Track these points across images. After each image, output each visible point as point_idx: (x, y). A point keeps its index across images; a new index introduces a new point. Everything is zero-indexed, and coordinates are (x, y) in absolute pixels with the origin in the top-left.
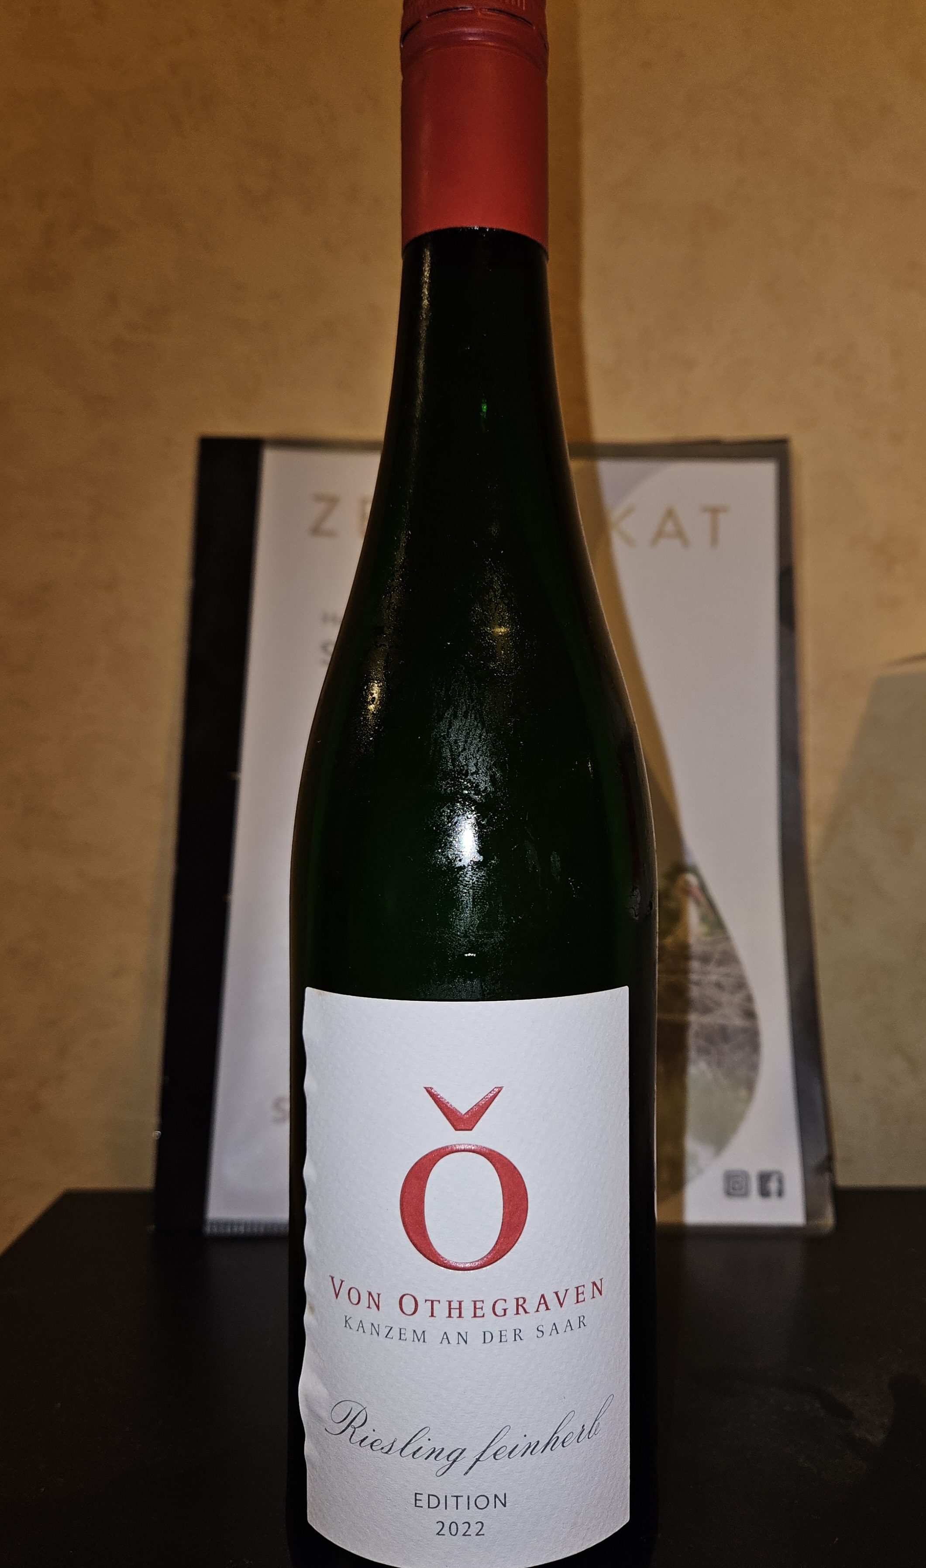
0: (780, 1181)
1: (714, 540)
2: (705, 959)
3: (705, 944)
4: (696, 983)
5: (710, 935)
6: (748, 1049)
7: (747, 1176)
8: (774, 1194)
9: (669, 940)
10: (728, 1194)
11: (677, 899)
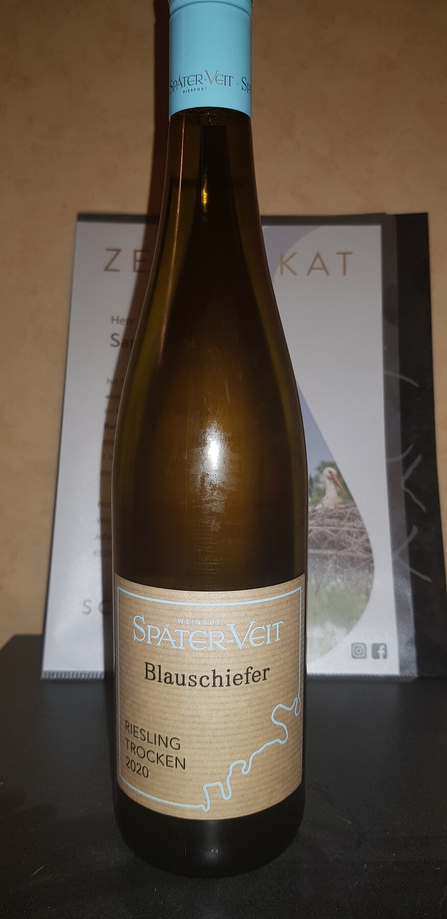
0: (385, 650)
1: (345, 272)
2: (341, 517)
3: (342, 508)
4: (335, 532)
5: (344, 503)
6: (367, 571)
7: (365, 645)
8: (381, 657)
9: (318, 507)
10: (354, 657)
11: (324, 483)
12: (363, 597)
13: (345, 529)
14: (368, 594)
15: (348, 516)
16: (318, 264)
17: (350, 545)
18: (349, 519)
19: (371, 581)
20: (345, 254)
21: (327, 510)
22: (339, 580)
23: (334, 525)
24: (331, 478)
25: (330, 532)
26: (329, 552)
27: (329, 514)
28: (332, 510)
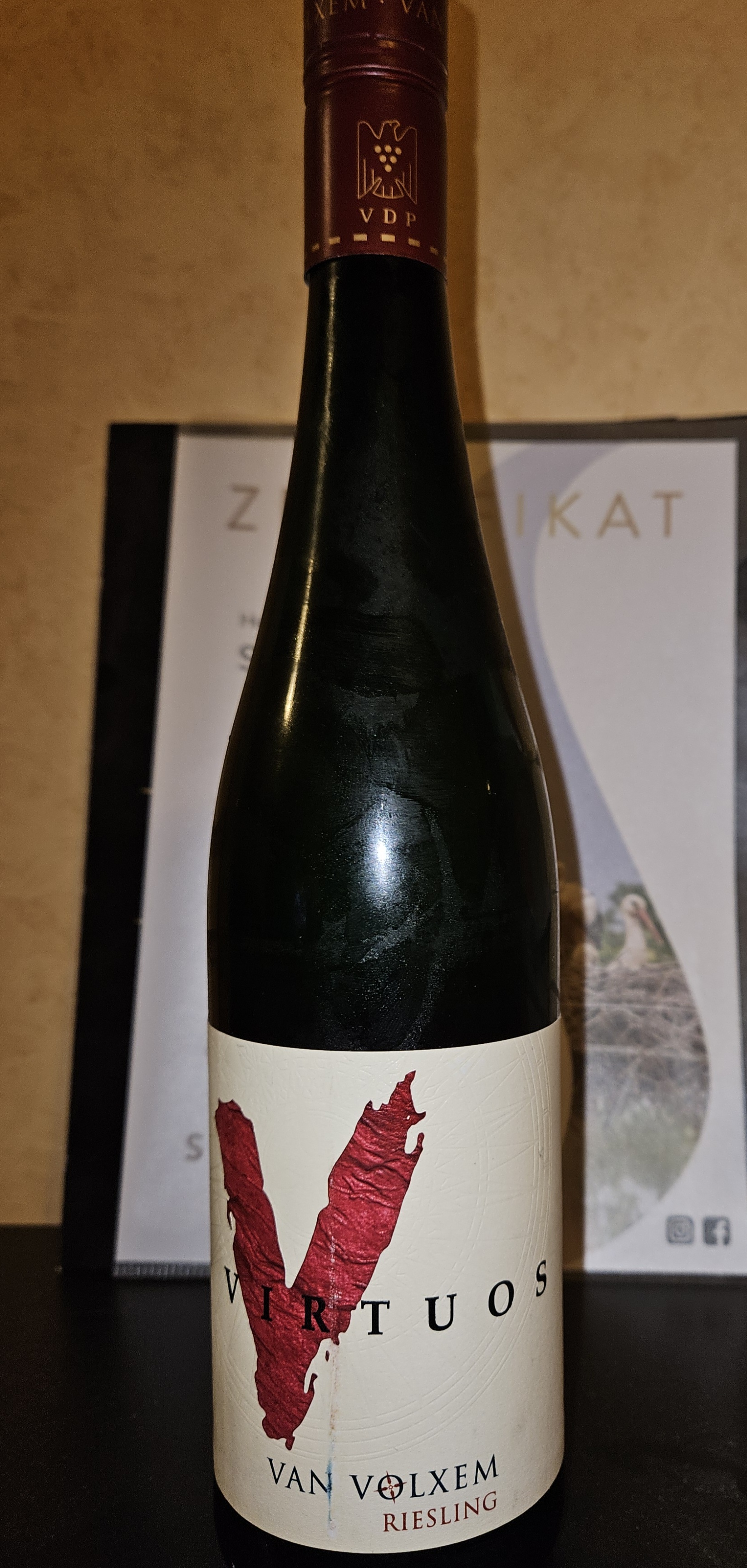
0: (727, 1228)
1: (667, 531)
2: (651, 987)
3: (652, 971)
4: (641, 1013)
5: (657, 961)
6: (696, 1085)
7: (691, 1221)
8: (720, 1241)
9: (612, 967)
10: (670, 1241)
11: (622, 923)
12: (689, 1132)
13: (660, 1008)
14: (698, 1125)
15: (664, 984)
16: (619, 516)
17: (666, 1036)
18: (667, 992)
19: (703, 1104)
20: (668, 497)
21: (628, 974)
22: (646, 1102)
23: (639, 1001)
24: (636, 915)
25: (630, 1014)
26: (630, 1050)
27: (630, 981)
28: (634, 974)
